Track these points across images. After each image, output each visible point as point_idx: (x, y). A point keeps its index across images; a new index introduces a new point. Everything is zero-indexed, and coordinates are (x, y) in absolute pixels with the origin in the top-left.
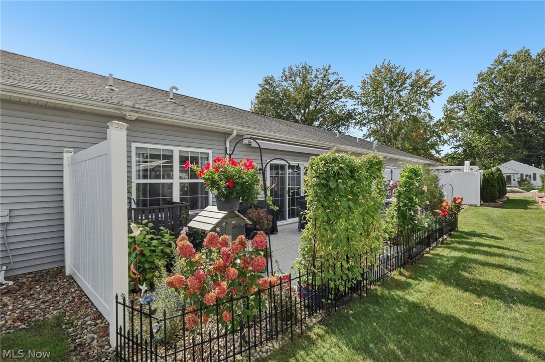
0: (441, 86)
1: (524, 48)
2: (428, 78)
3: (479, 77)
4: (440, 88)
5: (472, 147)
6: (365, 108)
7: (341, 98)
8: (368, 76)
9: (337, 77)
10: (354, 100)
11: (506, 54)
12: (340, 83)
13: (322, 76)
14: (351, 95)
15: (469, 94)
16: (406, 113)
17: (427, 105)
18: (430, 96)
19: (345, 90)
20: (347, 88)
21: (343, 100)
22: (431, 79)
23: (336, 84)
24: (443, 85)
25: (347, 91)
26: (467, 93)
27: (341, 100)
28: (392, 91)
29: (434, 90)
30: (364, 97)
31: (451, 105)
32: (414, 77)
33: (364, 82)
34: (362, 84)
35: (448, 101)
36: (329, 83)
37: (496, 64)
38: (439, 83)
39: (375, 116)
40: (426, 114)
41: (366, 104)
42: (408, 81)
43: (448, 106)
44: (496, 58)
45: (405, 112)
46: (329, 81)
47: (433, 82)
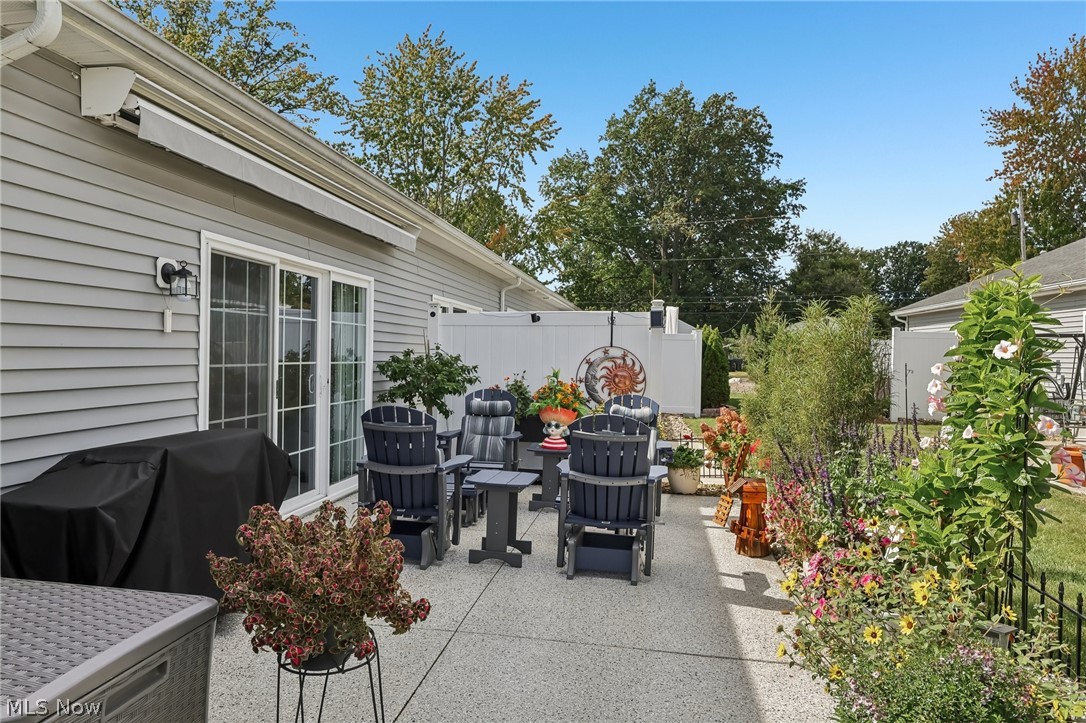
0: (551, 129)
1: (682, 85)
2: (525, 101)
3: (609, 126)
4: (549, 134)
5: (593, 280)
6: (373, 149)
7: (301, 104)
8: (383, 58)
9: (294, 40)
10: (343, 119)
11: (654, 90)
12: (301, 60)
13: (245, 23)
14: (331, 104)
15: (591, 161)
16: (474, 179)
17: (521, 168)
18: (528, 148)
19: (310, 84)
20: (319, 81)
21: (307, 111)
22: (532, 104)
23: (288, 59)
24: (555, 126)
25: (321, 89)
26: (587, 157)
27: (299, 111)
28: (445, 114)
29: (537, 134)
30: (371, 117)
31: (556, 180)
32: (495, 92)
33: (370, 73)
34: (365, 76)
35: (550, 169)
36: (268, 51)
37: (638, 106)
38: (547, 119)
39: (399, 175)
40: (517, 190)
41: (375, 136)
42: (483, 98)
43: (551, 180)
44: (638, 93)
45: (472, 176)
46: (268, 44)
47: (538, 114)
